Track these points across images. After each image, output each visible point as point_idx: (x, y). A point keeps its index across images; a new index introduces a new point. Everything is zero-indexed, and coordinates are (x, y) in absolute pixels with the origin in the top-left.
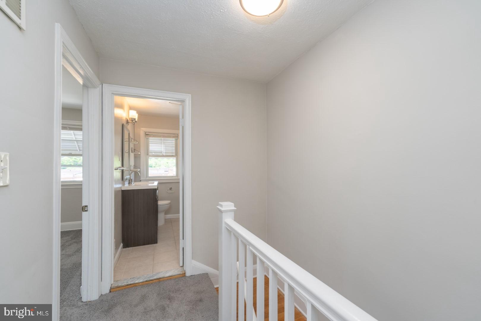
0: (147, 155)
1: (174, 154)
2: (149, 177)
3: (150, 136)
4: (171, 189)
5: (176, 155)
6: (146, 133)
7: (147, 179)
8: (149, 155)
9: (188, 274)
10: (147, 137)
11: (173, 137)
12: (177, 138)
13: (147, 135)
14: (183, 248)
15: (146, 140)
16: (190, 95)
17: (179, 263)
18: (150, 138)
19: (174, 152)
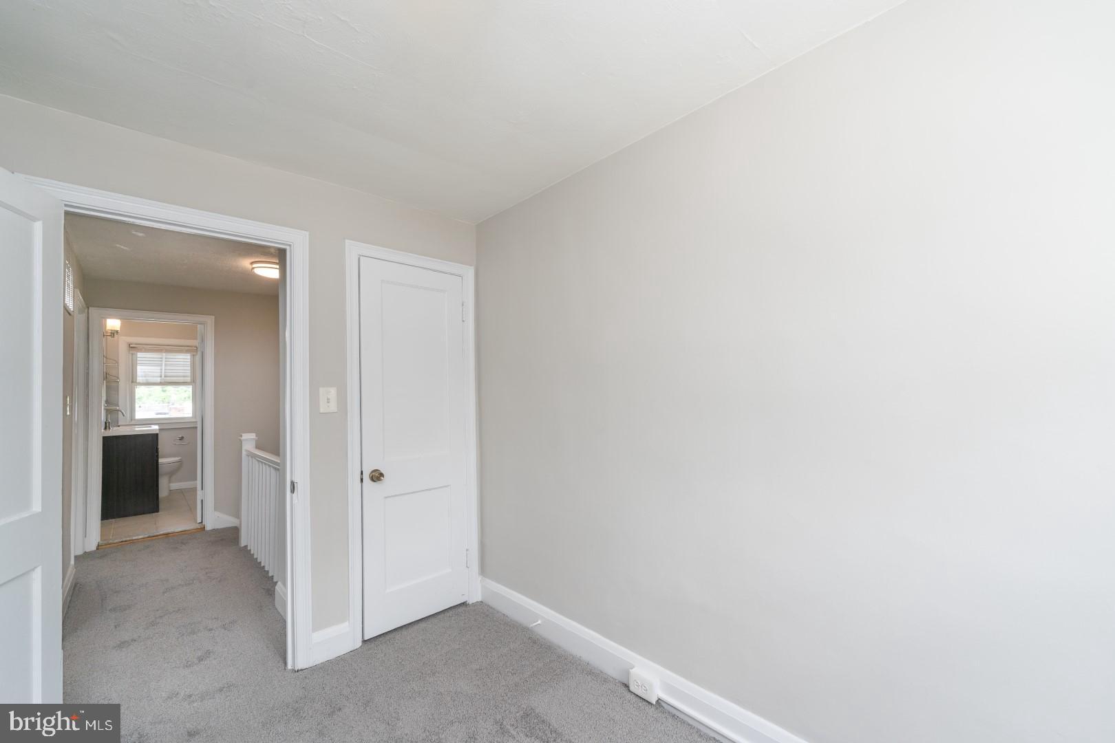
0: (132, 382)
1: (189, 379)
2: (135, 420)
3: (141, 351)
4: (182, 439)
5: (193, 382)
6: (131, 346)
7: (133, 422)
8: (136, 382)
9: (208, 528)
10: (133, 352)
11: (187, 351)
12: (195, 353)
13: (132, 348)
14: (202, 501)
15: (130, 357)
16: (213, 317)
17: (195, 520)
18: (139, 355)
19: (189, 374)
